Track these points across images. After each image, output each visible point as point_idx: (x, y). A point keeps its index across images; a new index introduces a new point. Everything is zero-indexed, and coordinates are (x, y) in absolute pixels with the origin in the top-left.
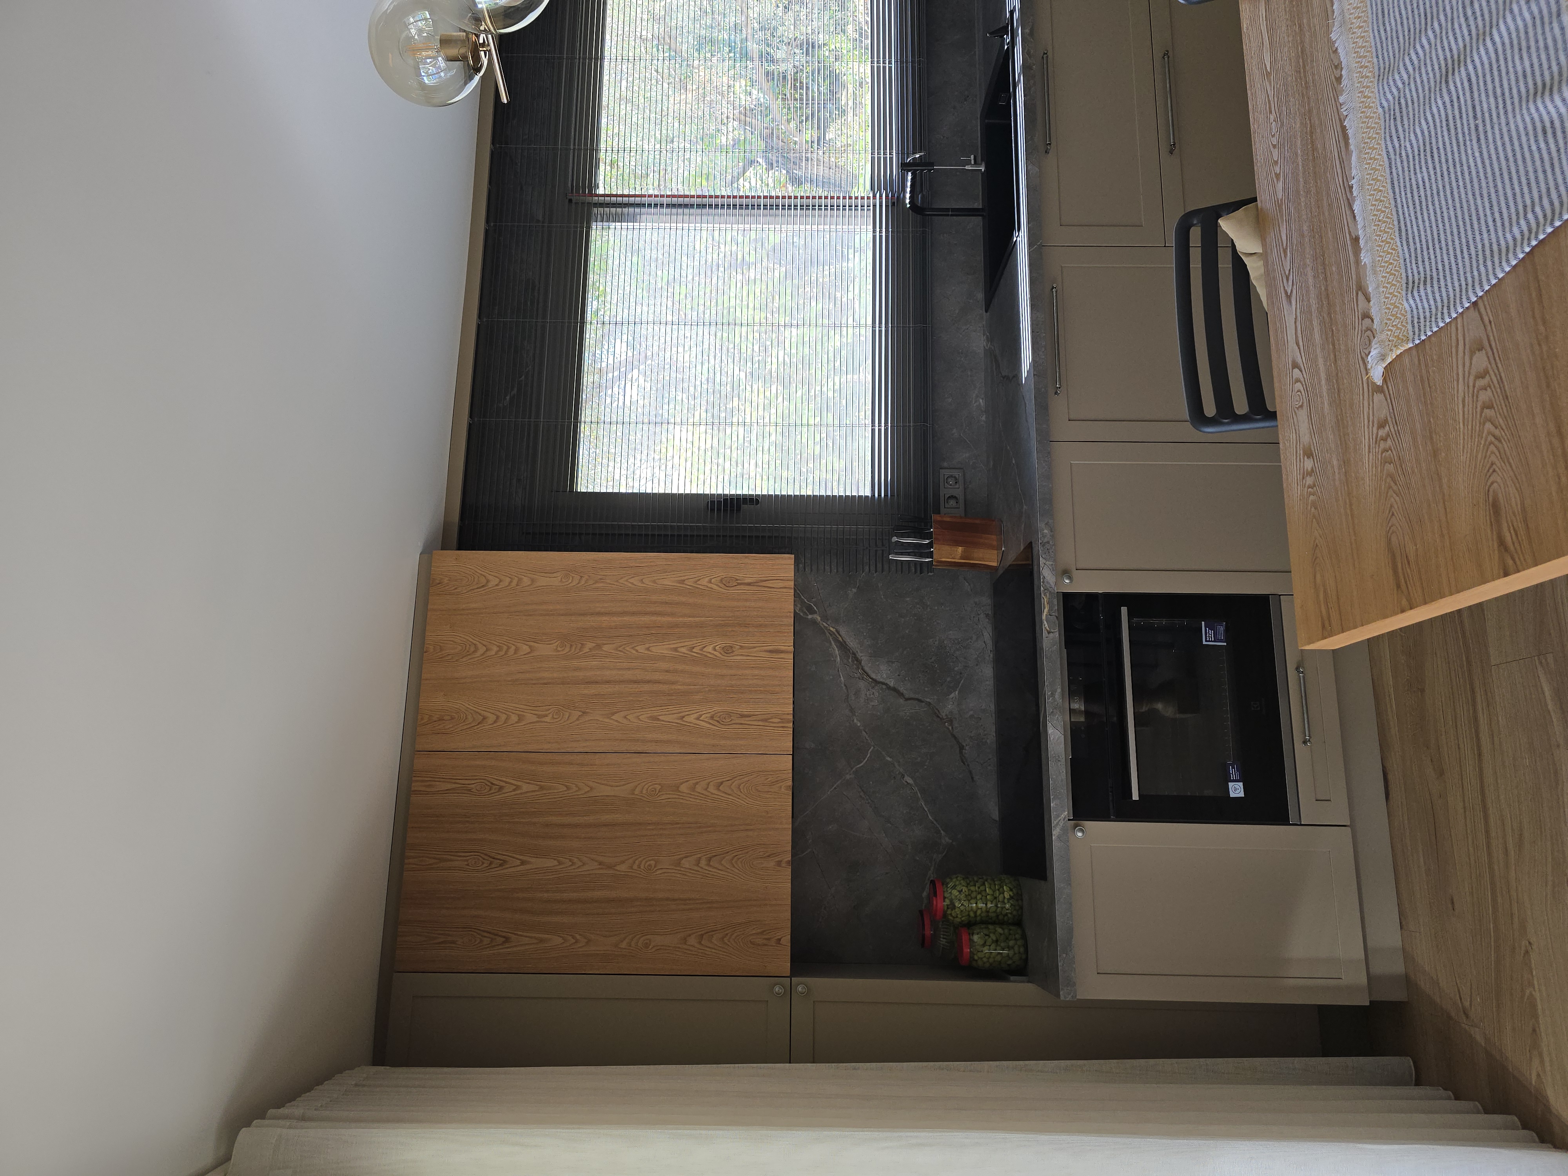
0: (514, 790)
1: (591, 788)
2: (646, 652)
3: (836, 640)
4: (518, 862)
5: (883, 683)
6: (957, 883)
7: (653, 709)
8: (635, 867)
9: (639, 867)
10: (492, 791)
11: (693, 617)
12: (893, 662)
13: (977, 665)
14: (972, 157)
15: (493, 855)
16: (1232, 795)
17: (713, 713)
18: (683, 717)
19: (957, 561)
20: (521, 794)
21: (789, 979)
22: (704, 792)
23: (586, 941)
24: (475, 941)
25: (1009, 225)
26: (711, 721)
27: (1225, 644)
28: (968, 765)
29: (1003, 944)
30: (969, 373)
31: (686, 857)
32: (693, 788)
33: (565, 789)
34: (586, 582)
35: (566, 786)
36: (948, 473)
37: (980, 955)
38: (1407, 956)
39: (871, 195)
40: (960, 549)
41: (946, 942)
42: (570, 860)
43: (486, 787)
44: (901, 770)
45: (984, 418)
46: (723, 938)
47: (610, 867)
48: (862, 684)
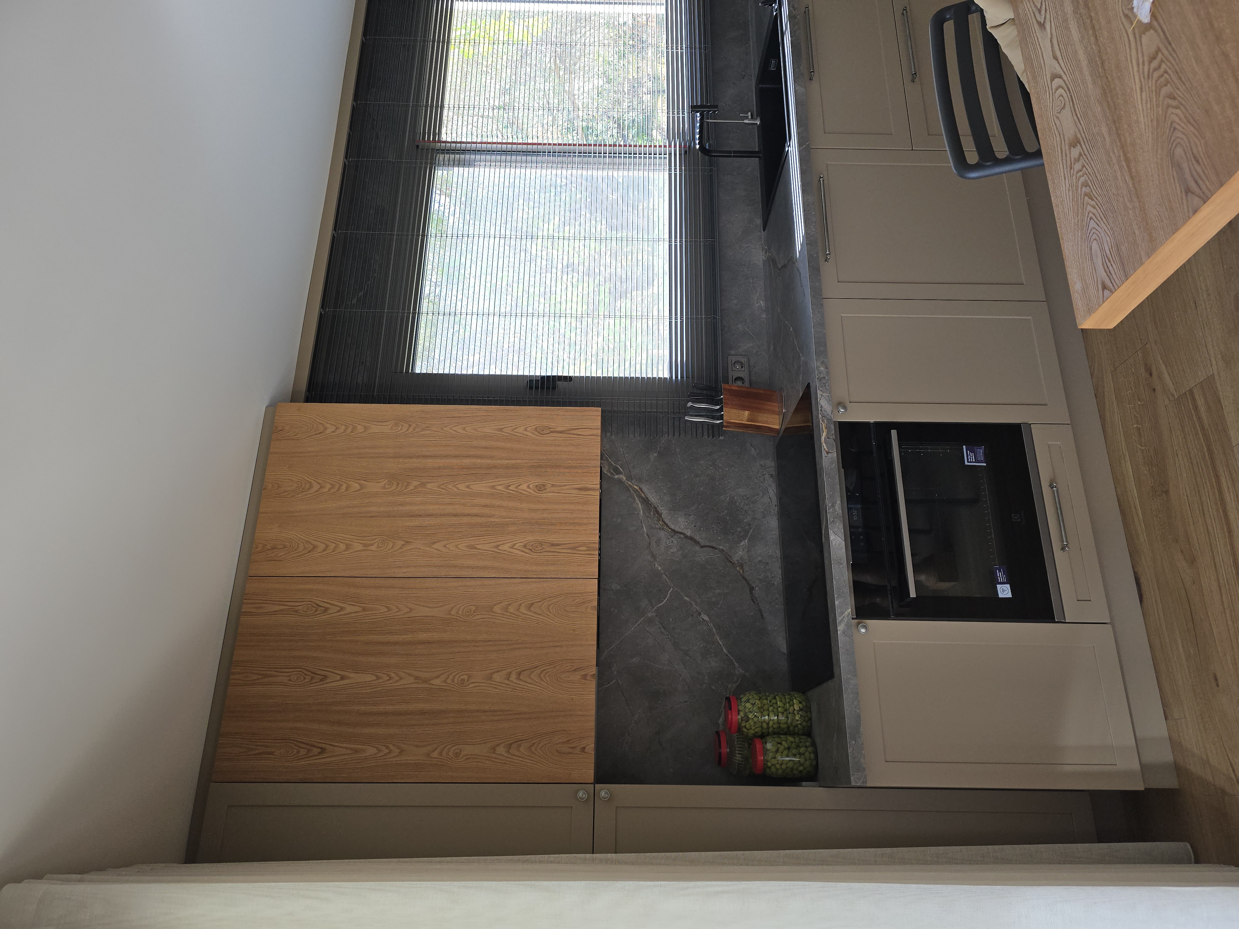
0: (338, 611)
1: (411, 610)
2: (466, 489)
3: (639, 496)
4: (338, 677)
5: (681, 533)
6: (751, 697)
7: (471, 539)
8: (449, 681)
9: (453, 680)
10: (318, 613)
11: (510, 460)
12: (690, 515)
13: (764, 517)
14: (749, 114)
15: (313, 670)
16: (1001, 595)
17: (526, 542)
18: (499, 546)
19: (744, 422)
20: (345, 614)
21: (593, 785)
22: (516, 613)
23: (399, 751)
24: (292, 752)
25: (782, 138)
26: (524, 550)
27: (985, 464)
28: (758, 604)
29: (794, 751)
30: (751, 281)
31: (498, 672)
32: (506, 609)
33: (387, 610)
34: (414, 430)
35: (387, 607)
36: (734, 359)
37: (774, 761)
38: (1175, 744)
39: (667, 145)
40: (747, 413)
41: (742, 757)
42: (388, 675)
43: (313, 608)
44: (698, 608)
45: (764, 316)
46: (530, 747)
47: (425, 681)
48: (662, 534)
